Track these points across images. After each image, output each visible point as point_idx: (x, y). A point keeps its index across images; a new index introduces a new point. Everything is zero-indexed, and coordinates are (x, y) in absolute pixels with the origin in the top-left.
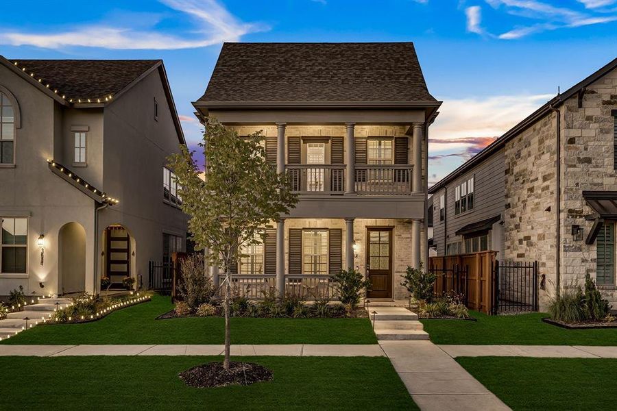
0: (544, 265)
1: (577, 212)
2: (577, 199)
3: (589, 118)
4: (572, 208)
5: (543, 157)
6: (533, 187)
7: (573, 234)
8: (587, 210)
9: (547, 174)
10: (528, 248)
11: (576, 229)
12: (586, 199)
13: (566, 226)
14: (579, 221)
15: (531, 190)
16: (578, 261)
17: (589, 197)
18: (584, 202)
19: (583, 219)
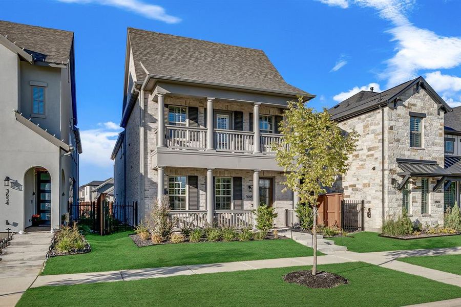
0: (369, 202)
1: (394, 171)
2: (394, 163)
3: (399, 115)
4: (391, 168)
5: (367, 136)
6: (358, 154)
7: (392, 184)
8: (399, 170)
9: (371, 147)
10: (354, 192)
11: (394, 181)
12: (399, 163)
13: (389, 179)
14: (395, 176)
15: (357, 156)
16: (394, 200)
17: (400, 161)
18: (397, 165)
19: (396, 175)
